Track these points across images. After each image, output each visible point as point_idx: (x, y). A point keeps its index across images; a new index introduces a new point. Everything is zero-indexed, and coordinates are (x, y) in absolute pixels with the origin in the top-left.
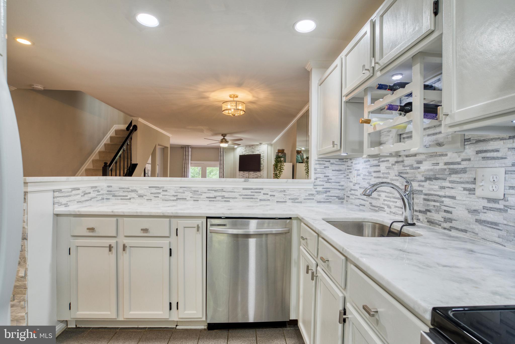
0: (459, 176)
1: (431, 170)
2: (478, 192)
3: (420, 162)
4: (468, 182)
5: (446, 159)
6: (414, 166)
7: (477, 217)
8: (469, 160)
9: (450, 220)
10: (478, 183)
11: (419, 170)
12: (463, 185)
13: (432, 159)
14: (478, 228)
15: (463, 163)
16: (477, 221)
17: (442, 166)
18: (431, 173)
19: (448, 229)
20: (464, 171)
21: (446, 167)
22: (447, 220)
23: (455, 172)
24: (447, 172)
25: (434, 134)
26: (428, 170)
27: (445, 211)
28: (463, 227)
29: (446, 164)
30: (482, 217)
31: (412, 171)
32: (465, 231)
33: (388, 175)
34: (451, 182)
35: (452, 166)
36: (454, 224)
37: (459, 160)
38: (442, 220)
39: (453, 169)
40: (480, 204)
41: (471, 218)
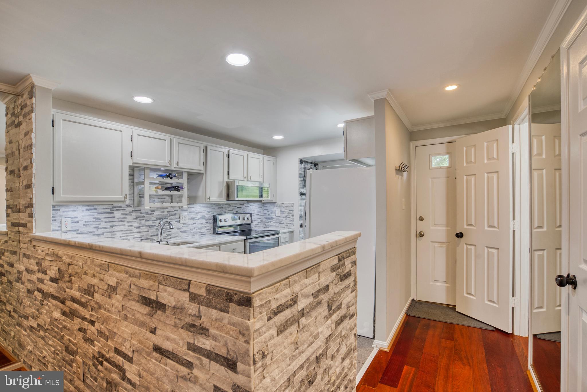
0: (174, 216)
1: (161, 215)
2: (182, 221)
3: (154, 211)
4: (177, 219)
5: (168, 210)
6: (149, 213)
7: (181, 231)
8: (177, 210)
9: (170, 235)
10: (181, 218)
11: (153, 215)
12: (175, 220)
13: (161, 209)
14: (181, 234)
15: (175, 211)
16: (180, 232)
17: (166, 213)
18: (161, 216)
19: (170, 239)
20: (175, 214)
21: (168, 213)
22: (168, 235)
23: (172, 215)
24: (168, 216)
25: (162, 198)
26: (158, 215)
27: (168, 232)
28: (176, 236)
29: (168, 212)
30: (182, 230)
31: (147, 215)
32: (177, 237)
33: (126, 219)
34: (170, 219)
35: (171, 213)
36: (172, 236)
37: (173, 210)
38: (167, 236)
39: (171, 214)
40: (180, 225)
41: (178, 231)
